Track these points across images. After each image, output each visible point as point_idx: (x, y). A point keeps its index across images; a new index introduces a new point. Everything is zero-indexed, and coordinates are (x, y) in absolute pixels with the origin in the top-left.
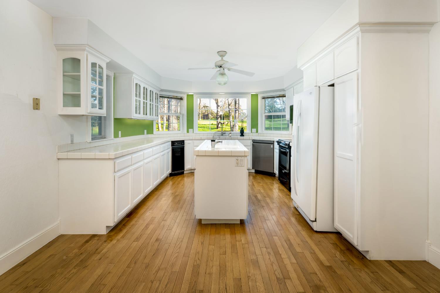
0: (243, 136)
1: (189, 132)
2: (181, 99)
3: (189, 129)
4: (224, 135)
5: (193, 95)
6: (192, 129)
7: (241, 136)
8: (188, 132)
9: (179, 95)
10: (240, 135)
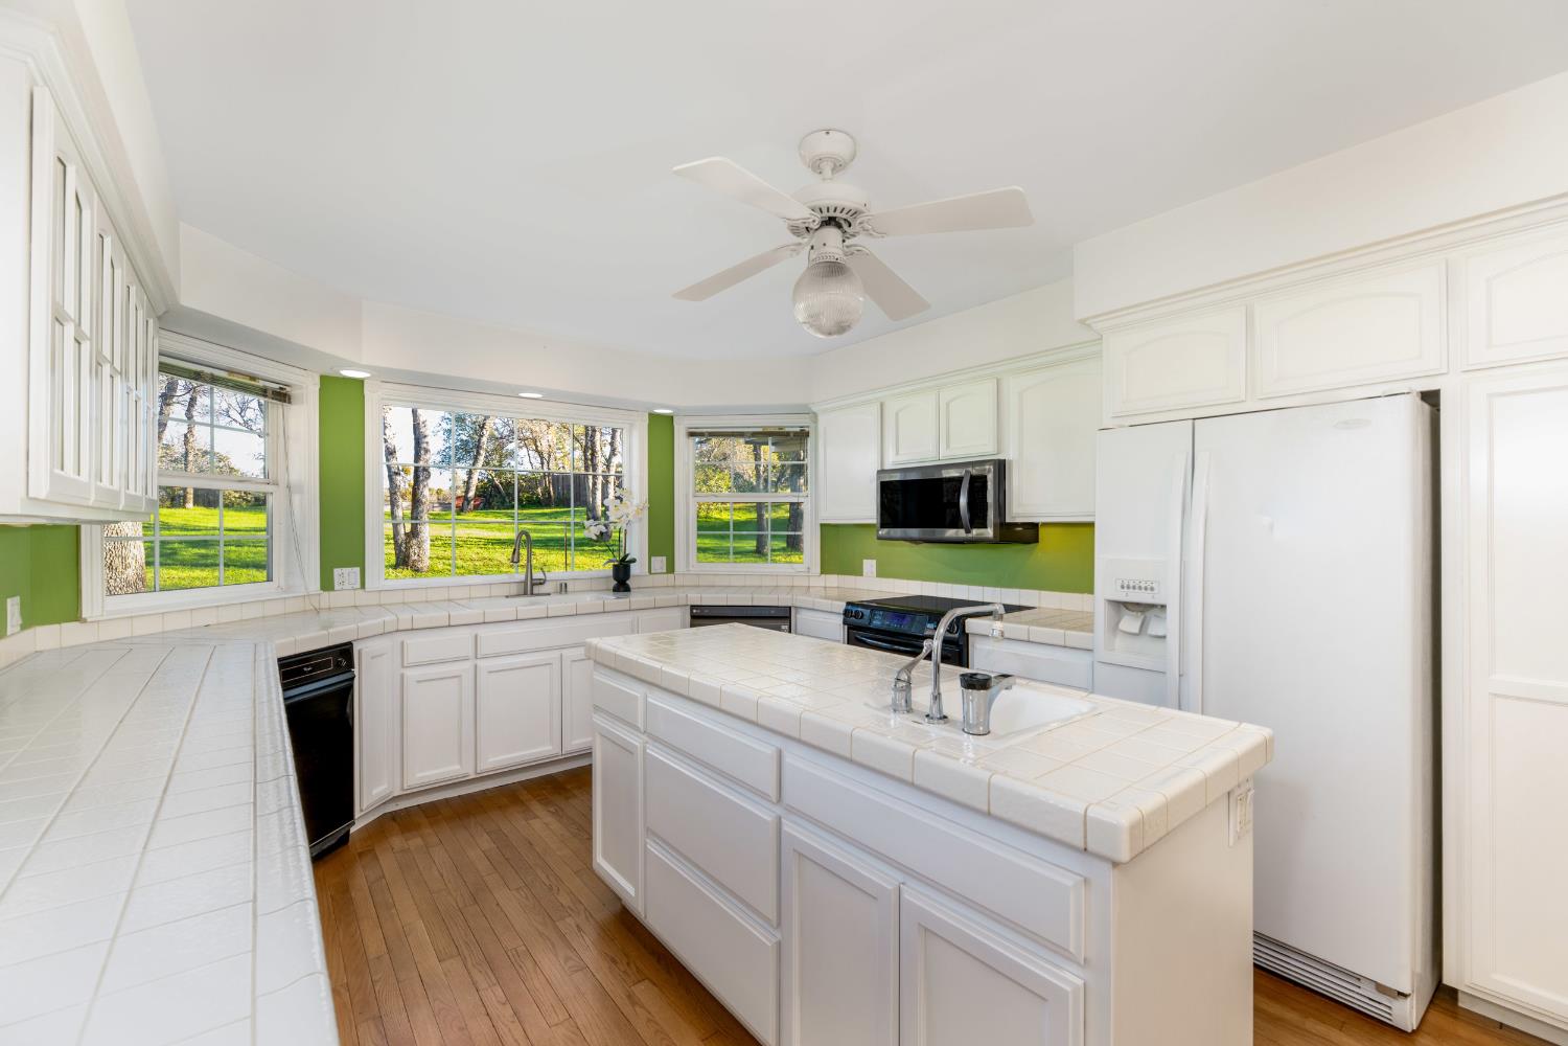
0: (627, 589)
1: (337, 587)
2: (282, 396)
3: (337, 571)
4: (536, 589)
5: (361, 382)
6: (357, 570)
7: (616, 590)
8: (327, 584)
9: (273, 372)
10: (611, 587)
